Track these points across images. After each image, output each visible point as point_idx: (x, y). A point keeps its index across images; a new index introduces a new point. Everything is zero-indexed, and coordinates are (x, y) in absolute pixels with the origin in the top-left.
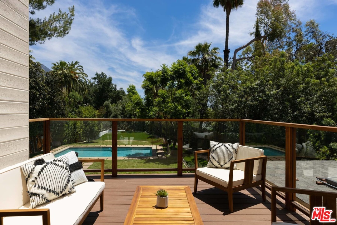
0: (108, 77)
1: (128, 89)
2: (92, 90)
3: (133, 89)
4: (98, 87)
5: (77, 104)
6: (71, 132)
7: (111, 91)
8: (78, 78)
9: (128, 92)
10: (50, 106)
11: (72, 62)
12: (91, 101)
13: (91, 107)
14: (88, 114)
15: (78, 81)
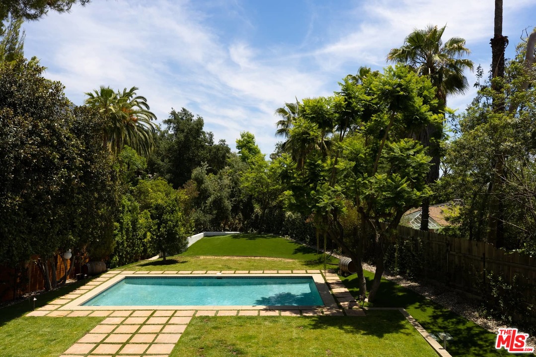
0: (195, 118)
1: (239, 141)
2: (163, 145)
3: (249, 142)
4: (174, 139)
5: (134, 177)
6: (127, 239)
7: (202, 146)
8: (136, 121)
9: (239, 147)
10: (83, 184)
11: (125, 90)
12: (162, 170)
13: (163, 181)
14: (162, 199)
15: (136, 128)
